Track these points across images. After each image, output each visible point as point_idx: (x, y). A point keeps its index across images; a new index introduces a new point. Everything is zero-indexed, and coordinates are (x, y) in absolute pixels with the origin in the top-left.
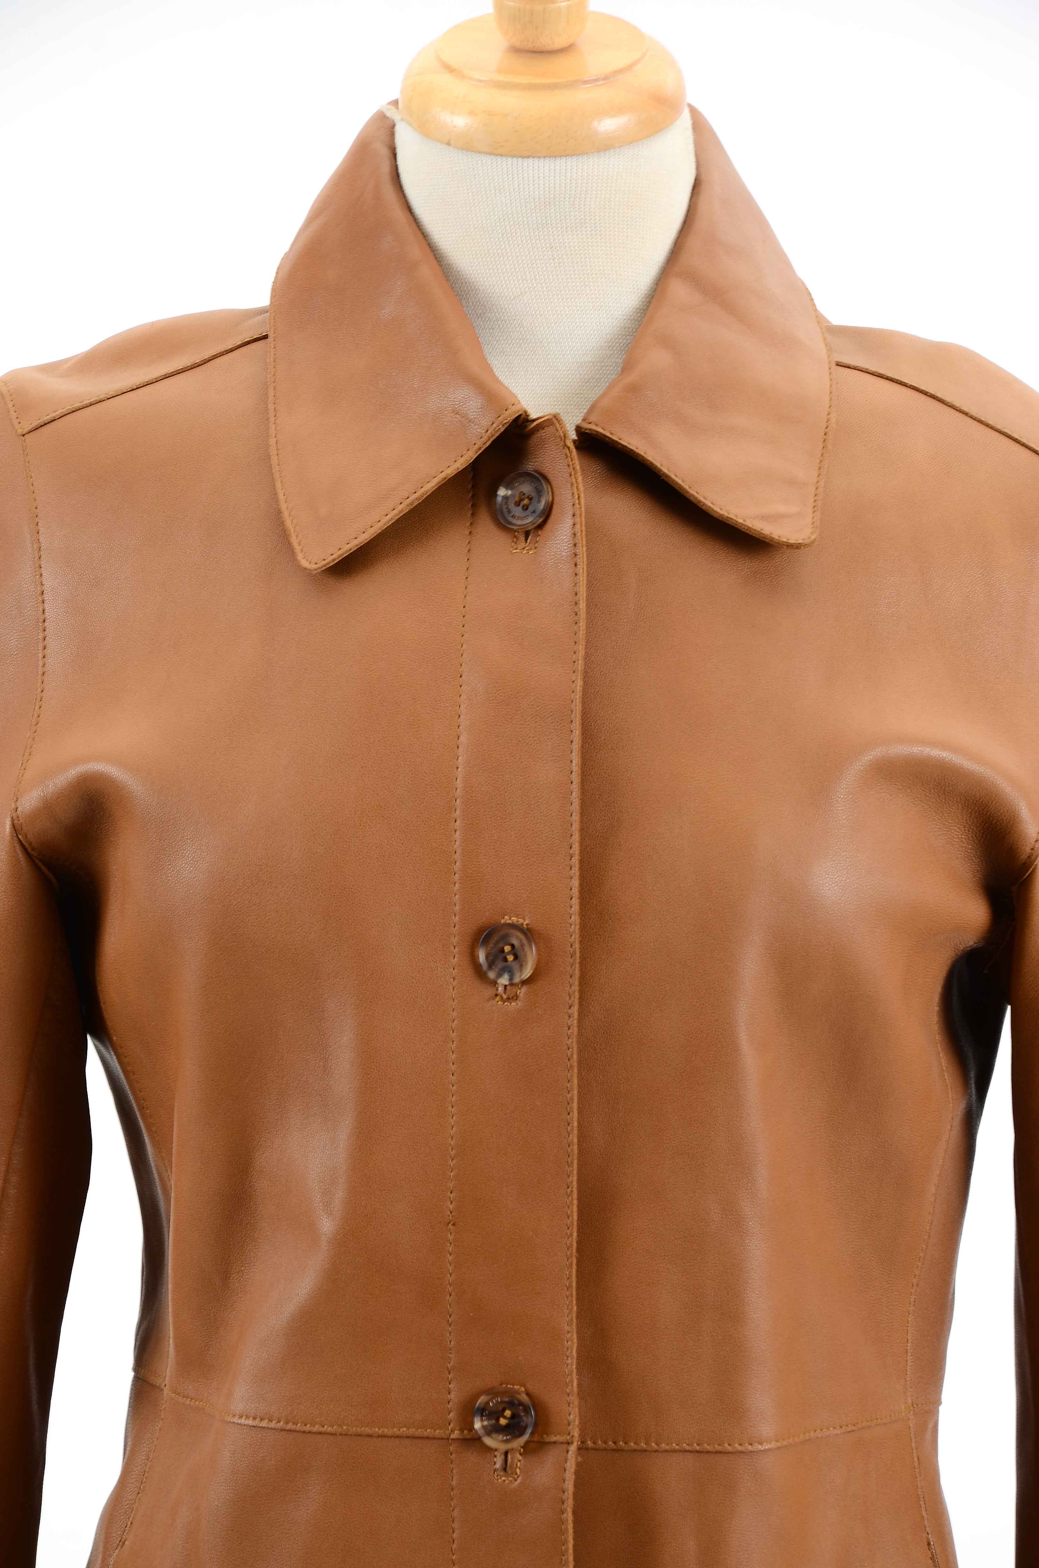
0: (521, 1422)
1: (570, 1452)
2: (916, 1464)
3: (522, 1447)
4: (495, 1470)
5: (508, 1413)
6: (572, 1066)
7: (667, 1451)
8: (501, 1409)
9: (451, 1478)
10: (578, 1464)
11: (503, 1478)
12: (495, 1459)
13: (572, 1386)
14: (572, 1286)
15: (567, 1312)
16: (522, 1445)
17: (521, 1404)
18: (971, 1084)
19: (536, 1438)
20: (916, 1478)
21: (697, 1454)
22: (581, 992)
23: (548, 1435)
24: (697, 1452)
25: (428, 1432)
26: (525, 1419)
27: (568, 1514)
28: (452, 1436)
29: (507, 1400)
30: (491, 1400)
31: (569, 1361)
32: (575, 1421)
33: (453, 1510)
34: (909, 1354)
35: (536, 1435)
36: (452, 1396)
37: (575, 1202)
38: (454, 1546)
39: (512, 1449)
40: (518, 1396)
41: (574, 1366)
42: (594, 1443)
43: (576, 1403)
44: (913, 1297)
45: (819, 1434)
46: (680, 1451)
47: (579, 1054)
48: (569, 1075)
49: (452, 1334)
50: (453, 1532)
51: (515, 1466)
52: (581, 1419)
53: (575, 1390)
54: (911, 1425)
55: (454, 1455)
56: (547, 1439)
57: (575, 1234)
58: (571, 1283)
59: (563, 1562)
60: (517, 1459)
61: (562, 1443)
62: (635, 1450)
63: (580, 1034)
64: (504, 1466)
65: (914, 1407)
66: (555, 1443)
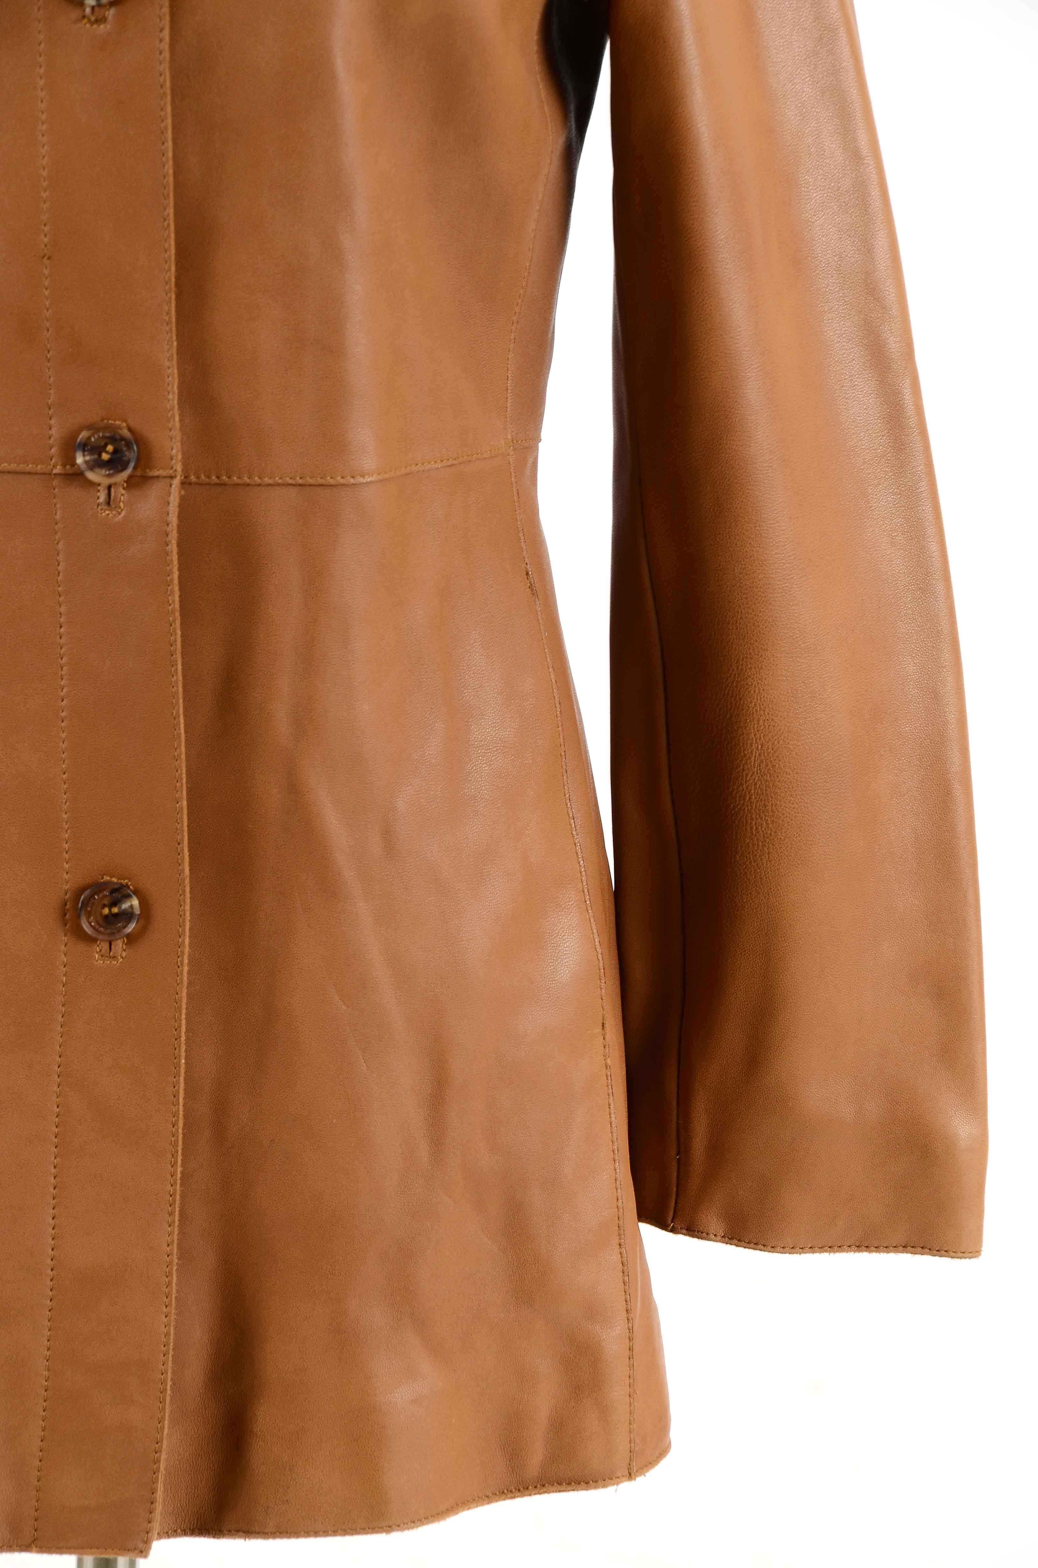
0: (123, 457)
1: (173, 486)
2: (516, 498)
3: (125, 482)
4: (98, 505)
5: (110, 448)
6: (164, 94)
7: (270, 485)
8: (103, 444)
9: (54, 512)
10: (182, 498)
11: (107, 512)
12: (98, 494)
13: (174, 421)
14: (171, 321)
15: (166, 347)
16: (126, 479)
17: (123, 439)
18: (571, 117)
19: (139, 473)
20: (516, 511)
21: (299, 488)
22: (173, 15)
23: (151, 470)
24: (301, 485)
25: (30, 467)
26: (127, 453)
27: (172, 546)
28: (54, 472)
29: (108, 435)
30: (93, 435)
31: (171, 396)
32: (177, 456)
33: (58, 544)
34: (509, 391)
35: (139, 470)
36: (54, 431)
37: (173, 235)
38: (60, 578)
39: (115, 484)
40: (120, 431)
41: (176, 402)
42: (198, 478)
43: (179, 438)
44: (513, 334)
45: (420, 467)
46: (283, 485)
47: (172, 81)
48: (162, 103)
49: (51, 370)
50: (59, 565)
51: (119, 500)
52: (183, 453)
53: (178, 425)
54: (511, 460)
55: (56, 490)
56: (151, 474)
57: (173, 268)
58: (170, 318)
59: (169, 593)
60: (120, 493)
61: (165, 477)
62: (238, 485)
63: (172, 61)
64: (108, 500)
65: (513, 443)
66: (158, 477)
